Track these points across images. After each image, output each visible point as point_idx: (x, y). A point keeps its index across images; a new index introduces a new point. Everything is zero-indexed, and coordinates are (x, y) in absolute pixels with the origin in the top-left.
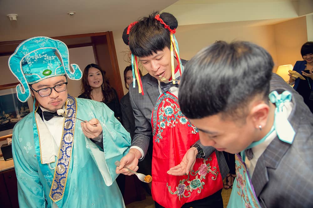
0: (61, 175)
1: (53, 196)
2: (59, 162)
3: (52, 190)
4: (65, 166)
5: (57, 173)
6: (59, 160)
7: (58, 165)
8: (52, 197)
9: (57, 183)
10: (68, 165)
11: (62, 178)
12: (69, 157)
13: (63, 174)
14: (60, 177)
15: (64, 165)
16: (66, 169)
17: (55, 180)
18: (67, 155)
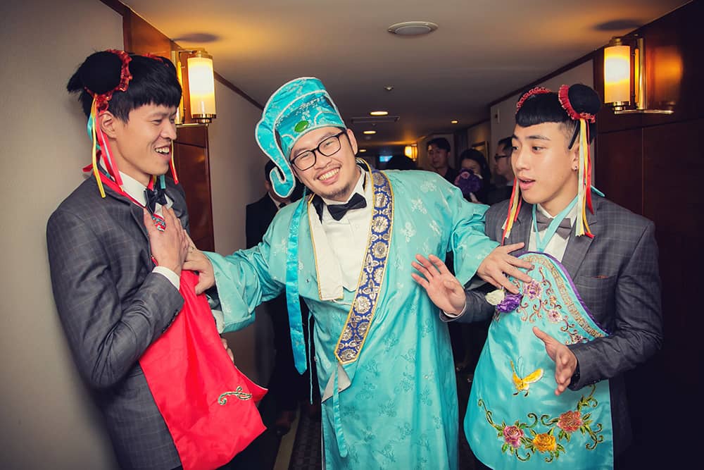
0: (361, 315)
1: (340, 352)
2: (360, 292)
3: (341, 341)
4: (371, 301)
5: (355, 312)
6: (360, 288)
7: (357, 298)
8: (339, 355)
9: (353, 329)
10: (375, 300)
11: (363, 321)
12: (378, 285)
13: (366, 315)
14: (358, 319)
15: (369, 298)
16: (372, 306)
17: (349, 324)
18: (375, 282)
